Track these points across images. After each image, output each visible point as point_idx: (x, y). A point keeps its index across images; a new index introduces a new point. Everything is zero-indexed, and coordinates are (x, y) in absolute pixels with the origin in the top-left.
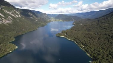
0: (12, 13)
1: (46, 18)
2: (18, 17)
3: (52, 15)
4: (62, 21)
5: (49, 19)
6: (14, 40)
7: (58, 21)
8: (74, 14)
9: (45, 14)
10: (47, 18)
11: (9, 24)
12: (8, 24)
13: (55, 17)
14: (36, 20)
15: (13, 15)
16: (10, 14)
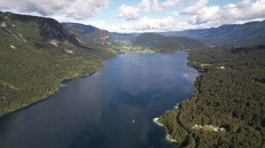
5: (115, 47)
7: (139, 52)
10: (109, 43)
13: (132, 41)
14: (71, 51)
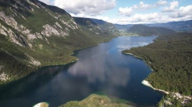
0: (69, 24)
1: (111, 31)
2: (75, 28)
3: (123, 25)
4: (137, 35)
5: (117, 33)
6: (73, 53)
7: (131, 36)
8: (163, 24)
9: (111, 24)
10: (113, 31)
11: (67, 37)
12: (65, 36)
13: (127, 30)
14: (98, 34)
15: (70, 26)
16: (67, 25)
